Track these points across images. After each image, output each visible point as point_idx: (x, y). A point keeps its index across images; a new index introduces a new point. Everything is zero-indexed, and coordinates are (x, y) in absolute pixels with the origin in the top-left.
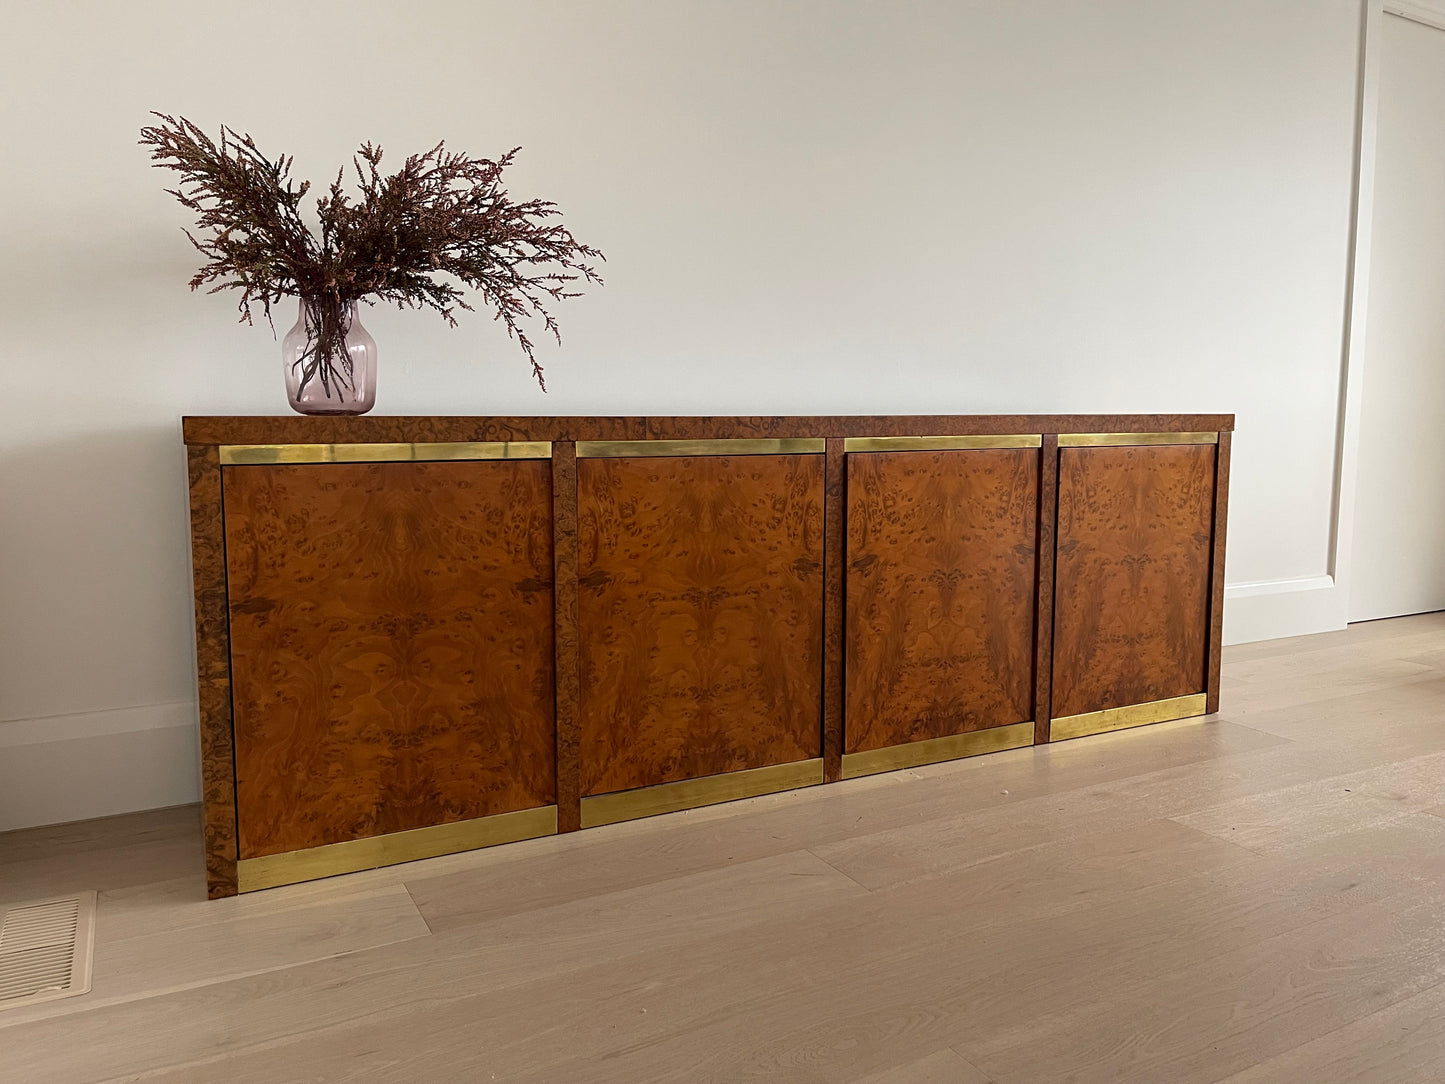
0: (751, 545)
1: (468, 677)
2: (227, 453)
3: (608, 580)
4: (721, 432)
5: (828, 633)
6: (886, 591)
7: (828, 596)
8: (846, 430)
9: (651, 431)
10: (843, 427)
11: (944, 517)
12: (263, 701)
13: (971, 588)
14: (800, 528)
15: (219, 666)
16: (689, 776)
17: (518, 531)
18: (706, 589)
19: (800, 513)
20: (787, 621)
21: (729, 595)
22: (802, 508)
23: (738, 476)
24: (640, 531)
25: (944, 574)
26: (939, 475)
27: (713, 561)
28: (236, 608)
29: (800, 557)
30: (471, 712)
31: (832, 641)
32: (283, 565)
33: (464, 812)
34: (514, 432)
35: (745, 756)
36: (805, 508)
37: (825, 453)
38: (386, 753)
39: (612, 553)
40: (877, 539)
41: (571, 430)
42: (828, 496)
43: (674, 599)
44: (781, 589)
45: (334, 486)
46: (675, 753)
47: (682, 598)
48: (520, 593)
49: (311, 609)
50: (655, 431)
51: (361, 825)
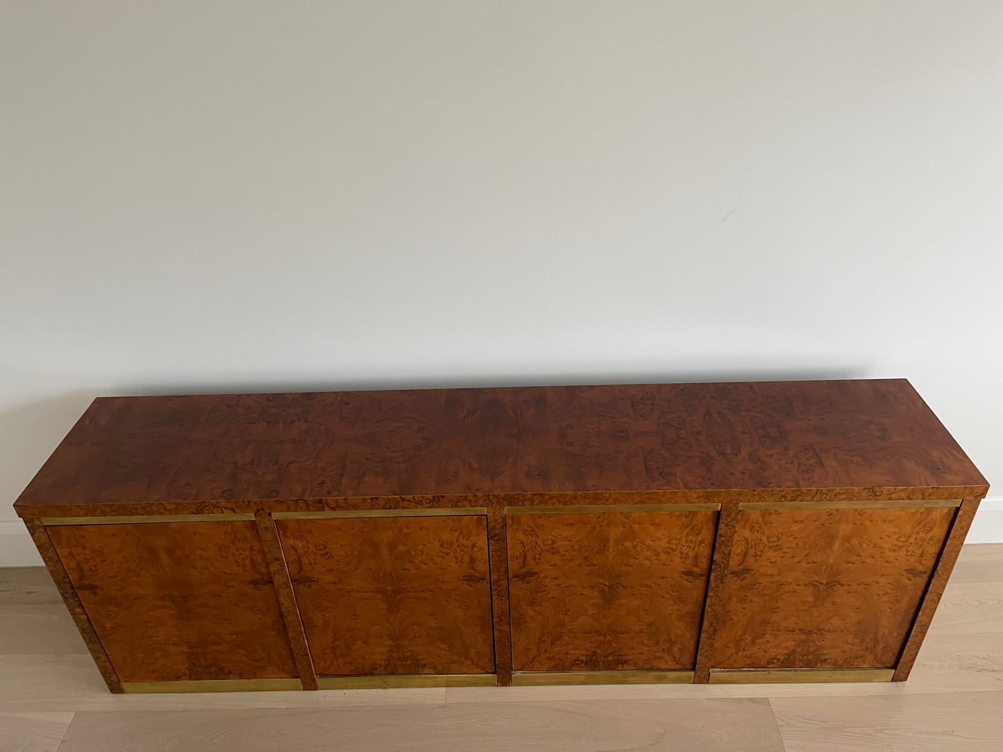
0: (425, 567)
1: (227, 622)
2: (47, 521)
3: (314, 581)
4: (388, 506)
5: (495, 615)
6: (547, 592)
7: (494, 597)
8: (505, 503)
9: (328, 505)
10: (501, 501)
11: (606, 552)
12: (108, 625)
13: (633, 594)
14: (466, 559)
15: (78, 610)
16: (392, 673)
17: (242, 556)
18: (389, 588)
19: (465, 550)
20: (461, 607)
21: (409, 592)
22: (468, 547)
23: (408, 528)
24: (332, 557)
25: (605, 585)
26: (601, 526)
27: (394, 574)
28: (78, 588)
29: (468, 574)
30: (234, 636)
31: (500, 619)
32: (96, 570)
33: (241, 676)
34: (223, 509)
35: (435, 668)
36: (470, 547)
37: (486, 515)
38: (186, 650)
39: (313, 568)
40: (537, 564)
41: (265, 507)
42: (490, 542)
43: (366, 592)
44: (454, 590)
45: (114, 535)
46: (379, 662)
47: (372, 592)
48: (252, 586)
49: (120, 590)
50: (332, 506)
51: (182, 676)
